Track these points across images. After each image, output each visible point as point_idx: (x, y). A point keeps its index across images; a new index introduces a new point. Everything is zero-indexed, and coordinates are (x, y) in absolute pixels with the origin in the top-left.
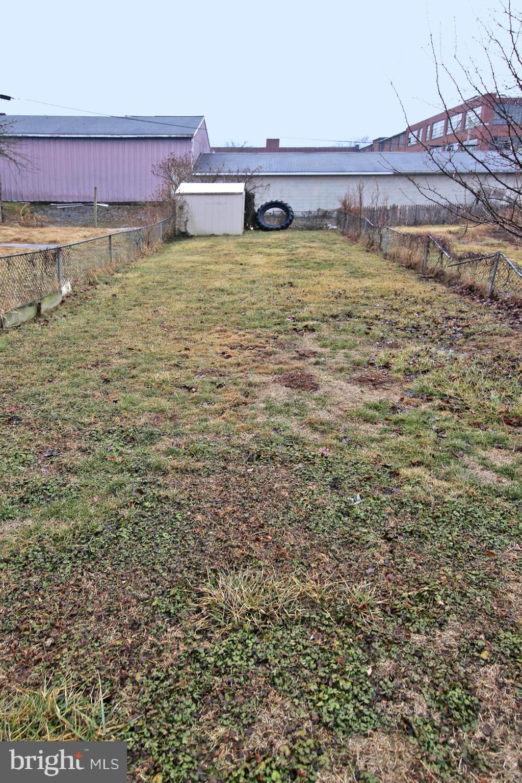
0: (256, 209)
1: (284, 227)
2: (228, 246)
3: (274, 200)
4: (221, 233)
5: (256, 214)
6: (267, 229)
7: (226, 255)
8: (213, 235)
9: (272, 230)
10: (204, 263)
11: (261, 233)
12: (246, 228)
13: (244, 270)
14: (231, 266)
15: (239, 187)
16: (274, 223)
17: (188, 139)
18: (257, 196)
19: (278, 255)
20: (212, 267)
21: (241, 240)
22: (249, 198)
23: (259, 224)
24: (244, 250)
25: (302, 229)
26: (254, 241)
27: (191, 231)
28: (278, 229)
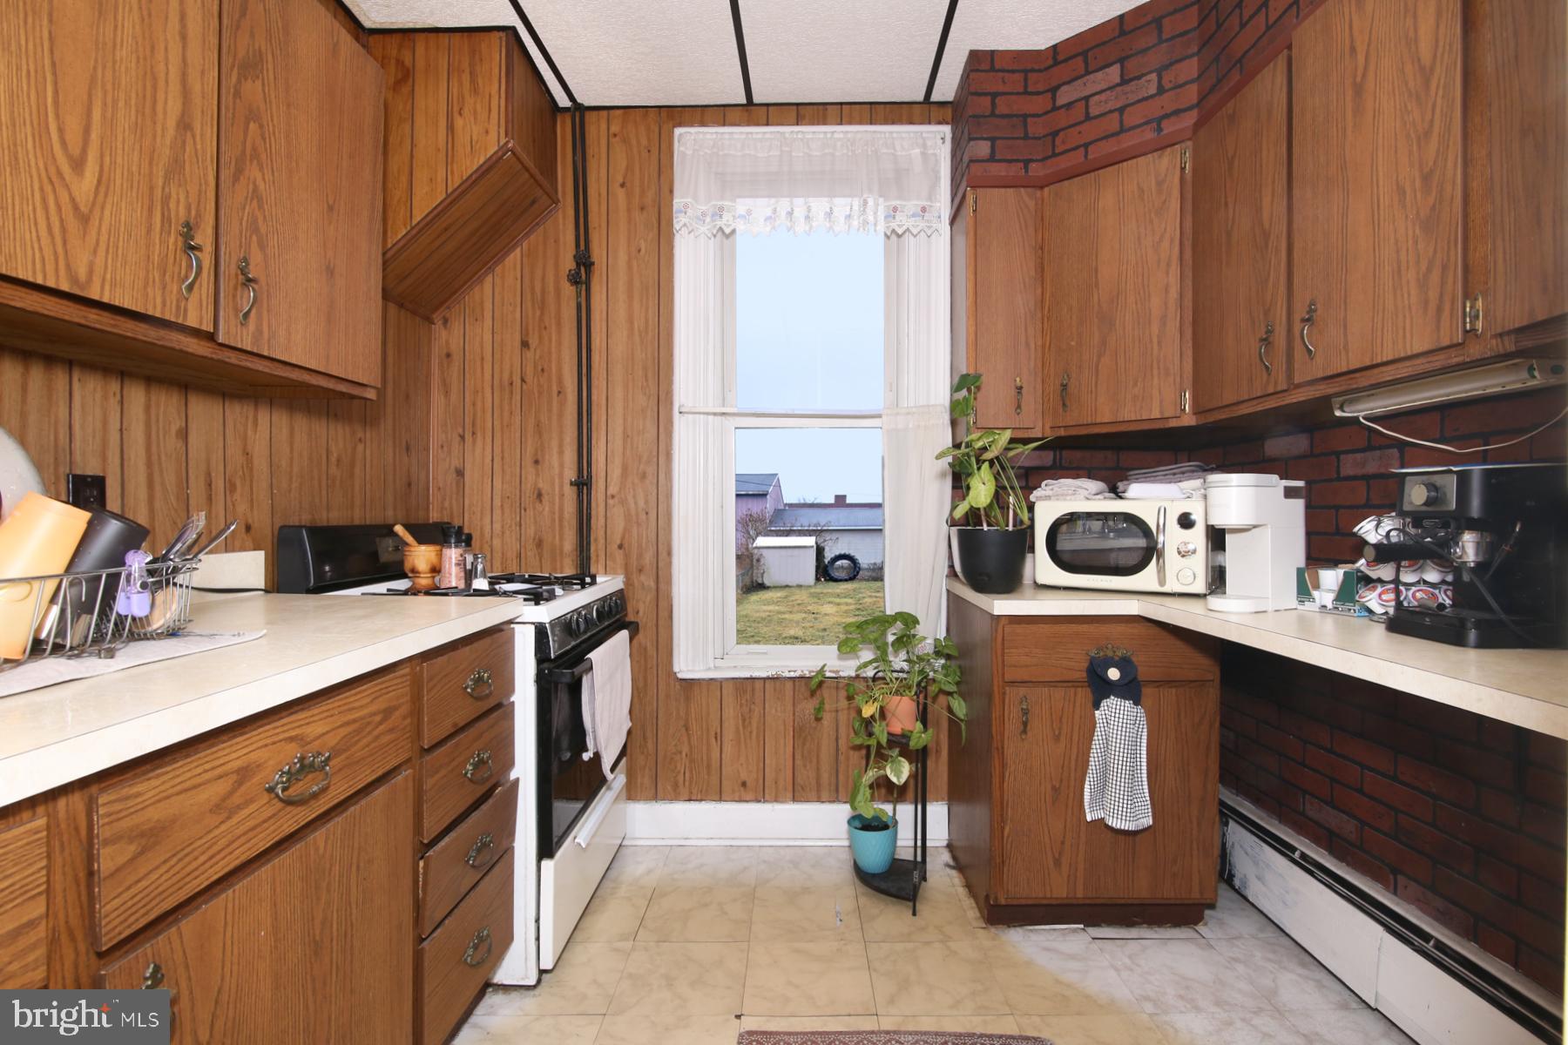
0: (826, 561)
1: (852, 579)
2: (801, 596)
3: (843, 552)
4: (795, 584)
5: (826, 566)
6: (836, 580)
7: (799, 604)
8: (787, 586)
9: (841, 580)
10: (779, 613)
11: (831, 584)
12: (818, 579)
13: (816, 619)
14: (804, 615)
15: (810, 541)
16: (843, 575)
17: (764, 495)
18: (827, 549)
19: (847, 604)
20: (787, 616)
21: (813, 590)
22: (820, 551)
23: (829, 575)
24: (816, 600)
25: (868, 580)
26: (825, 591)
27: (767, 583)
28: (846, 580)
